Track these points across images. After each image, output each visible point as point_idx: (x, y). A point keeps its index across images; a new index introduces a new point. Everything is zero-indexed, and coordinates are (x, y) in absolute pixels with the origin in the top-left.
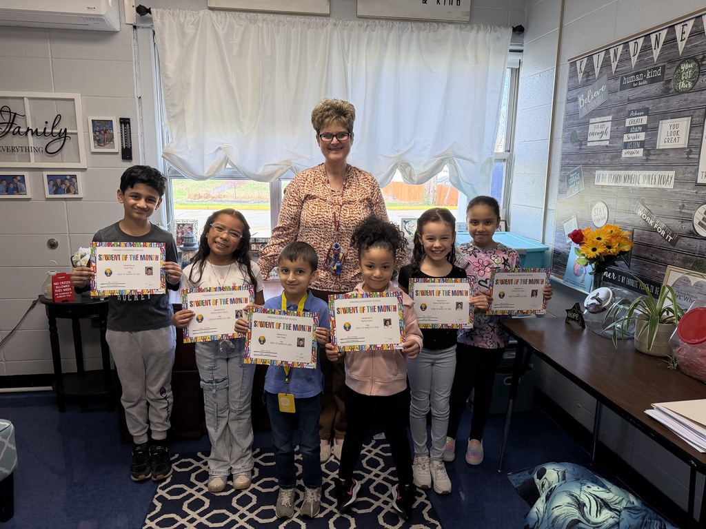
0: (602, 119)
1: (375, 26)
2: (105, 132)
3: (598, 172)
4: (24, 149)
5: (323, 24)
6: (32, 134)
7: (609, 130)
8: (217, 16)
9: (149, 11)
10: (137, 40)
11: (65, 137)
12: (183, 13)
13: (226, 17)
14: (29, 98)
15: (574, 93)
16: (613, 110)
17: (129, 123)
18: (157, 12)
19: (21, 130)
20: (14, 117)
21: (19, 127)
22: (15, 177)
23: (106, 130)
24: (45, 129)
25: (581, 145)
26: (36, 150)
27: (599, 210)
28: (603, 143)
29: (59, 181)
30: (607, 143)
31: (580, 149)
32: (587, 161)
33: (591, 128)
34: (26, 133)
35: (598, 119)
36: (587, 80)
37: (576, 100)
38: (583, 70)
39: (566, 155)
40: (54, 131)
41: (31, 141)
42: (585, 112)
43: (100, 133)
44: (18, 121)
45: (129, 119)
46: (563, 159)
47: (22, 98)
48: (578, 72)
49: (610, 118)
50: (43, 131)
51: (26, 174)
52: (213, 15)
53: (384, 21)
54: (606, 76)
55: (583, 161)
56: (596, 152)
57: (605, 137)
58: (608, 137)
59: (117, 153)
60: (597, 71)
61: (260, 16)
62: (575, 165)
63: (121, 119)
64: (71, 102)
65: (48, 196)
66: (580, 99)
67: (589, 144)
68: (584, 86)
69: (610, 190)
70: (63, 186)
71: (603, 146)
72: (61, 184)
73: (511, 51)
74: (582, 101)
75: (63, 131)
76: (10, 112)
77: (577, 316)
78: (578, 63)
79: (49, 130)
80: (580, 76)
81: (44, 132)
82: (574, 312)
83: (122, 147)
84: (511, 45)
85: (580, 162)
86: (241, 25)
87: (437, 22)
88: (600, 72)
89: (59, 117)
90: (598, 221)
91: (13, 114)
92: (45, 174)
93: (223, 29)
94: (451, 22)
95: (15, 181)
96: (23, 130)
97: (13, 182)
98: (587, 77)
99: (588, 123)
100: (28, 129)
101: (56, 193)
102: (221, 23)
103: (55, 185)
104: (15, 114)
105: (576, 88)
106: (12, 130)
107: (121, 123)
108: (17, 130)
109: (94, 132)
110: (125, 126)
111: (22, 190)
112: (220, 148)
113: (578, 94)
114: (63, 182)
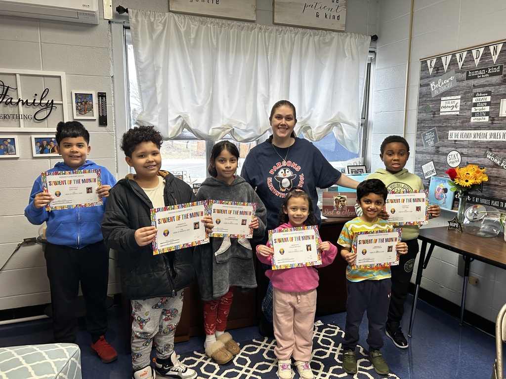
0: (453, 97)
1: (287, 31)
2: (86, 103)
3: (450, 132)
4: (15, 116)
5: (252, 27)
6: (23, 104)
7: (459, 105)
8: (178, 17)
9: (127, 11)
10: (111, 32)
11: (52, 107)
12: (152, 14)
13: (185, 19)
14: (21, 75)
15: (426, 81)
16: (461, 92)
17: (105, 97)
18: (133, 12)
19: (13, 101)
20: (7, 90)
21: (12, 99)
22: (6, 139)
23: (87, 102)
24: (35, 100)
25: (434, 114)
26: (26, 117)
27: (453, 156)
28: (454, 113)
29: (45, 143)
30: (458, 113)
31: (434, 117)
32: (440, 125)
33: (443, 104)
34: (18, 103)
35: (448, 98)
36: (437, 73)
37: (428, 85)
38: (433, 65)
39: (420, 122)
40: (42, 102)
41: (22, 109)
42: (437, 93)
43: (82, 104)
44: (11, 93)
45: (105, 93)
46: (418, 123)
47: (15, 74)
48: (429, 67)
49: (459, 97)
50: (32, 102)
51: (16, 137)
52: (176, 16)
53: (292, 28)
54: (454, 71)
55: (437, 125)
56: (447, 119)
57: (455, 109)
58: (458, 109)
59: (94, 120)
60: (446, 67)
61: (209, 20)
62: (430, 127)
63: (99, 93)
64: (58, 79)
65: (35, 155)
66: (432, 85)
67: (441, 114)
68: (435, 76)
69: (462, 143)
70: (49, 147)
71: (454, 115)
72: (47, 145)
73: (370, 52)
74: (433, 86)
75: (50, 102)
76: (4, 86)
77: (457, 225)
78: (429, 62)
79: (38, 101)
80: (431, 70)
81: (34, 103)
82: (454, 222)
83: (99, 115)
84: (370, 48)
85: (434, 125)
86: (195, 25)
87: (326, 30)
88: (448, 68)
89: (47, 91)
90: (453, 162)
91: (6, 88)
92: (34, 137)
93: (184, 27)
94: (334, 31)
95: (6, 143)
96: (15, 100)
97: (4, 144)
98: (438, 70)
99: (440, 100)
100: (19, 100)
101: (42, 152)
102: (182, 23)
103: (42, 146)
104: (8, 87)
105: (427, 77)
106: (5, 100)
107: (99, 96)
108: (9, 101)
109: (77, 103)
110: (102, 99)
111: (11, 151)
112: (180, 116)
113: (430, 81)
114: (48, 144)
